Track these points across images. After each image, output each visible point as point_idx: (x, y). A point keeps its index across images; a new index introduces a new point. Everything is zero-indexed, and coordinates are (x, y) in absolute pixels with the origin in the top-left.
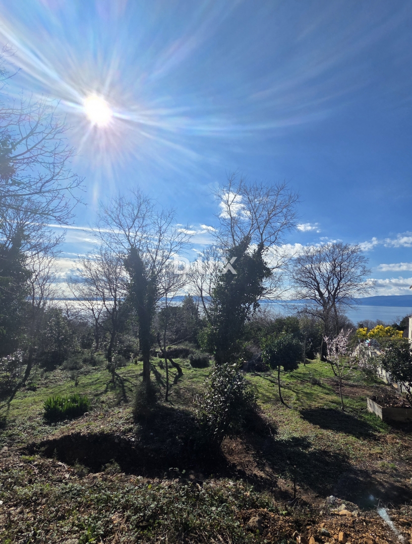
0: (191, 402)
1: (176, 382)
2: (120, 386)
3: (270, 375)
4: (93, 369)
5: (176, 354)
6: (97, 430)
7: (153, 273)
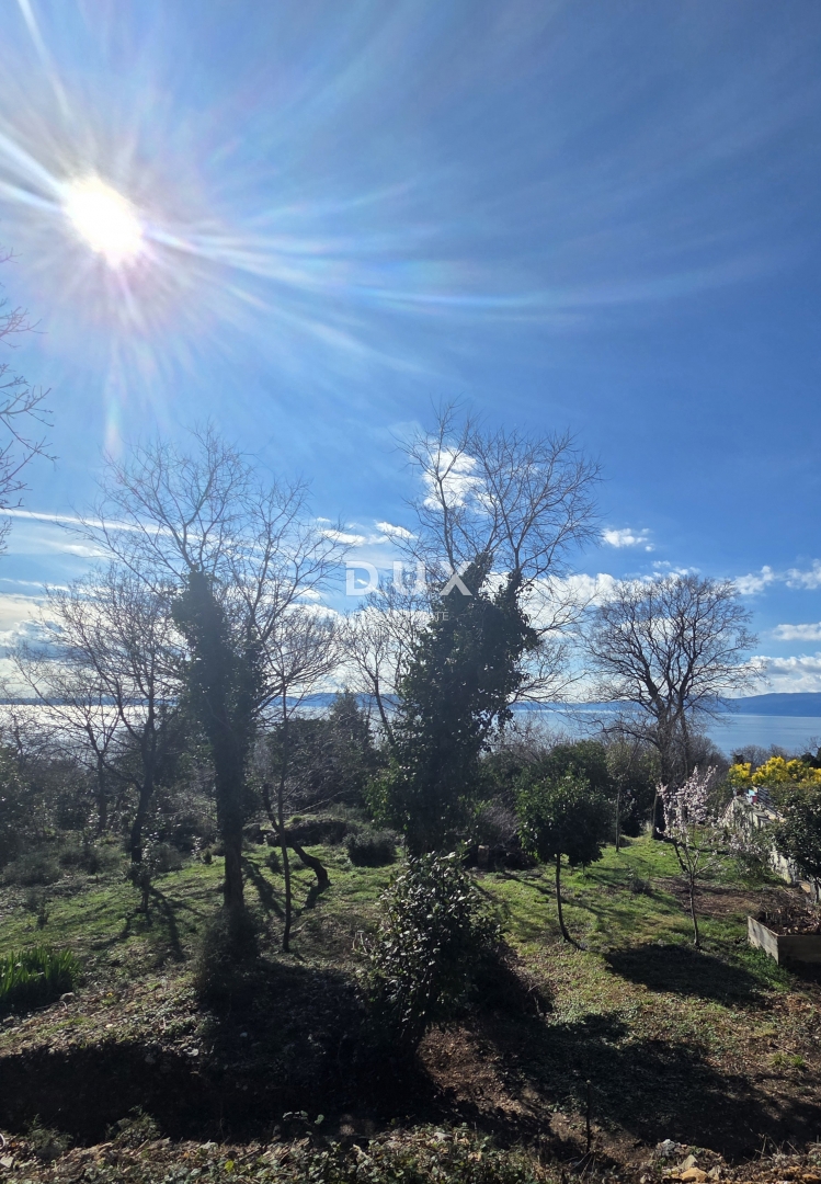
0: (349, 950)
1: (310, 904)
2: (163, 922)
3: (539, 876)
4: (90, 881)
5: (314, 834)
6: (96, 1037)
7: (251, 636)
